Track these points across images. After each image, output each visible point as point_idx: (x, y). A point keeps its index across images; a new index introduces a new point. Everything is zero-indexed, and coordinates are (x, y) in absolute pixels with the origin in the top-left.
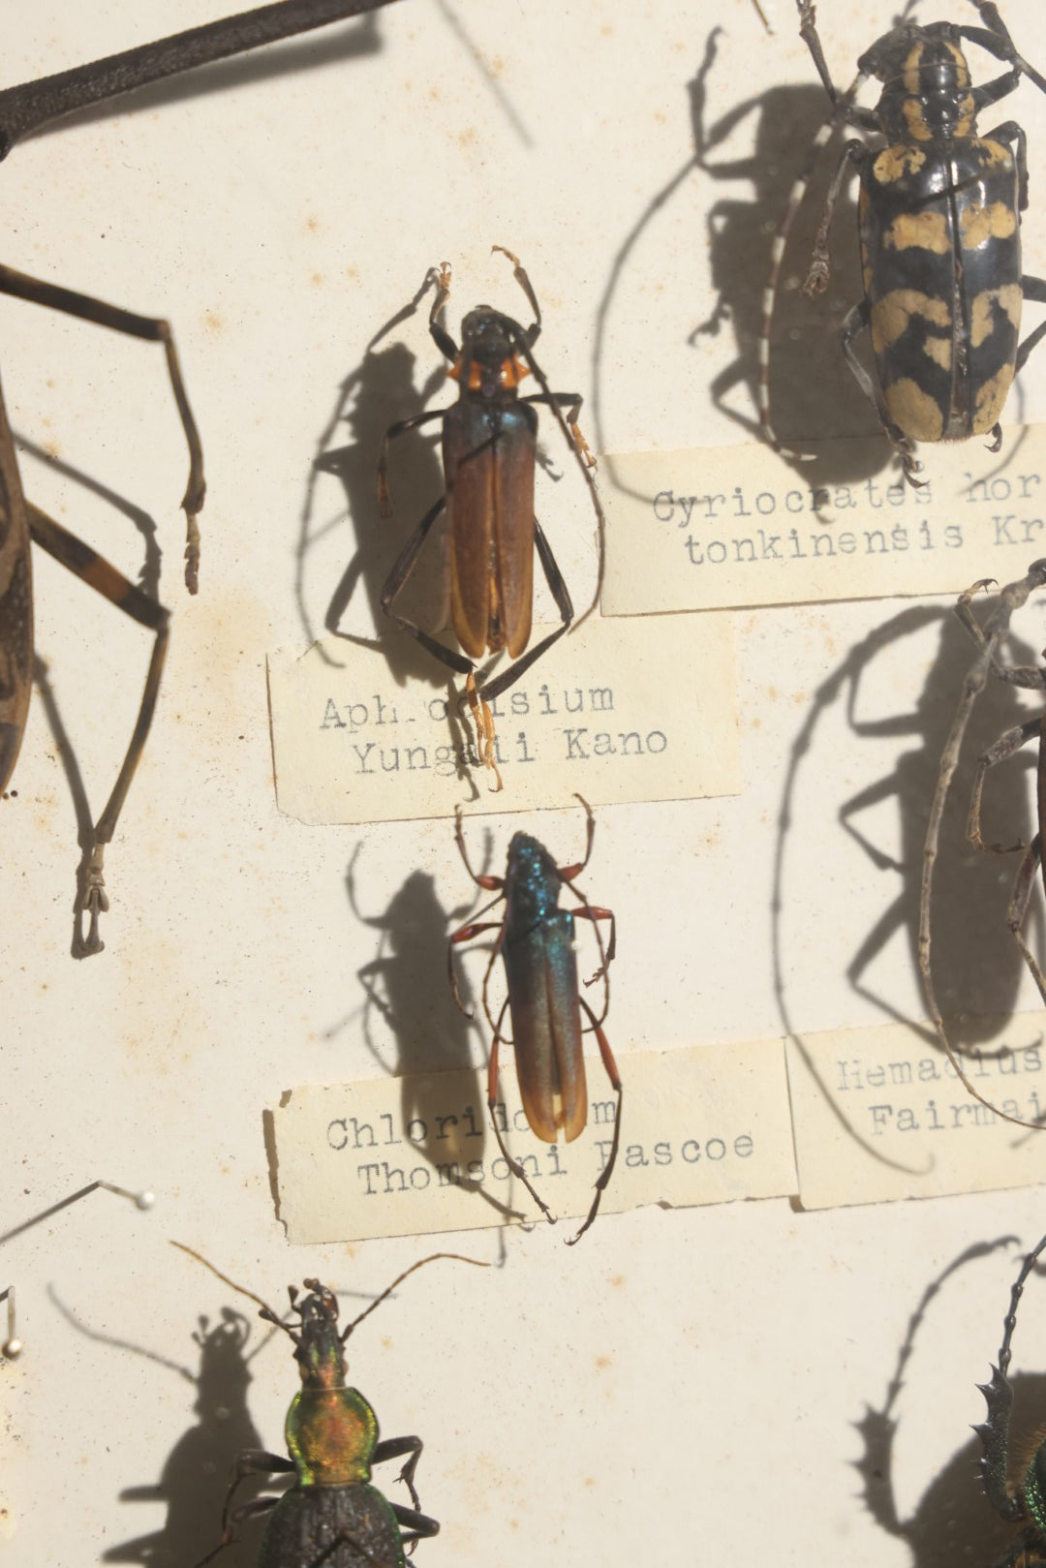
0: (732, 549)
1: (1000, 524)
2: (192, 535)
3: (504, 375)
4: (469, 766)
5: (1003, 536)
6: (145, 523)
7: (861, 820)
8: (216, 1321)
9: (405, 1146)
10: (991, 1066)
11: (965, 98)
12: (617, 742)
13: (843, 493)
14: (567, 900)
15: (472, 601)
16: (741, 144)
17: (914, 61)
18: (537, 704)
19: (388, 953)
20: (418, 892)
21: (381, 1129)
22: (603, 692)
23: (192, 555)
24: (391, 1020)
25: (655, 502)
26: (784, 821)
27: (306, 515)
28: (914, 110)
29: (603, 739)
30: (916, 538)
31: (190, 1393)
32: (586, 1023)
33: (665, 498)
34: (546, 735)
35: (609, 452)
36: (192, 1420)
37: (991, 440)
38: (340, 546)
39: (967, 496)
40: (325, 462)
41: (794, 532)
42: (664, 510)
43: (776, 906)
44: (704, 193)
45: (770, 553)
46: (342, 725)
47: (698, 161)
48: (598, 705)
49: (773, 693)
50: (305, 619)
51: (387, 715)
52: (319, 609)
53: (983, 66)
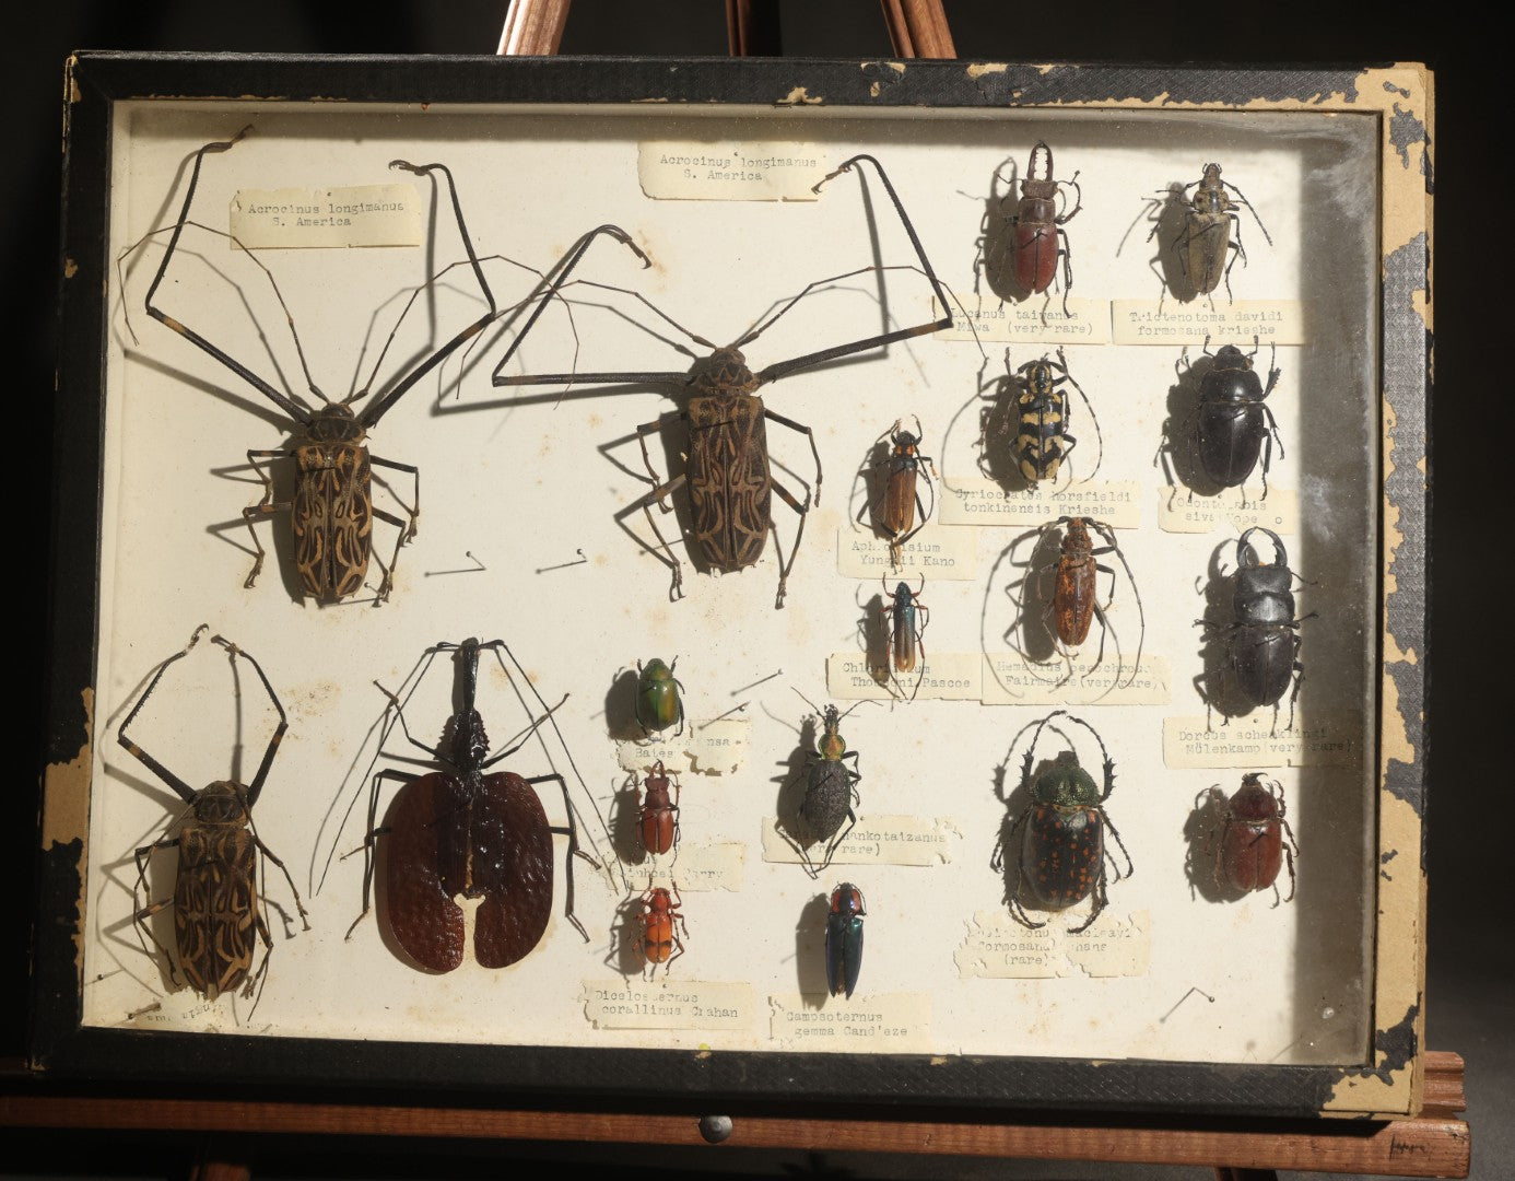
0: (979, 508)
1: (1061, 507)
2: (818, 490)
3: (909, 452)
6: (807, 487)
7: (1012, 592)
8: (807, 717)
9: (866, 673)
10: (1045, 668)
11: (1050, 382)
12: (940, 562)
13: (1014, 494)
14: (913, 602)
15: (896, 515)
16: (992, 391)
17: (1034, 371)
18: (917, 548)
19: (866, 617)
20: (877, 599)
21: (859, 667)
22: (936, 546)
24: (866, 637)
25: (957, 492)
26: (988, 590)
27: (854, 488)
28: (1033, 384)
29: (935, 560)
30: (1035, 510)
31: (798, 737)
32: (916, 639)
33: (960, 491)
34: (918, 558)
35: (945, 476)
36: (798, 745)
37: (1054, 480)
38: (862, 498)
39: (1052, 498)
40: (861, 473)
41: (998, 504)
42: (959, 495)
44: (980, 404)
45: (990, 510)
46: (858, 549)
47: (979, 395)
48: (934, 549)
49: (988, 551)
50: (851, 518)
51: (872, 548)
52: (855, 517)
53: (1056, 374)
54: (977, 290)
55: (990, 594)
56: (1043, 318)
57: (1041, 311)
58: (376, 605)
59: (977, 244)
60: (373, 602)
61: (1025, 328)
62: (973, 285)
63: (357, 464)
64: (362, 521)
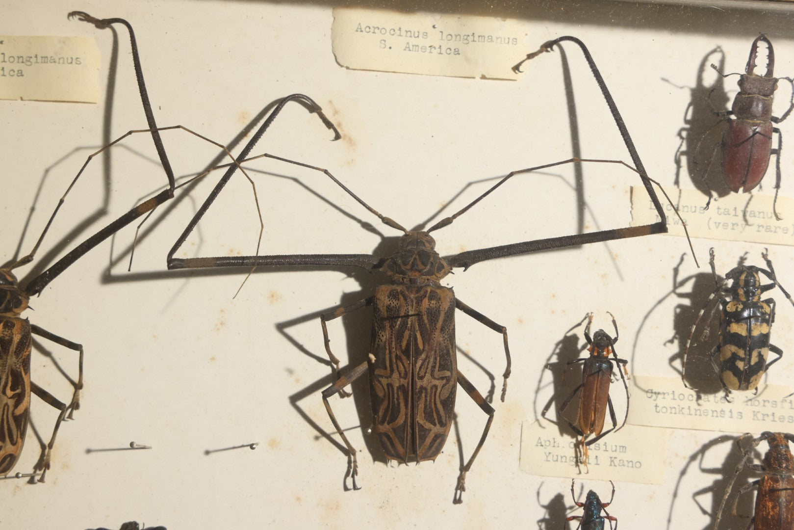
0: (669, 410)
1: (755, 414)
2: (505, 385)
3: (605, 353)
4: (579, 464)
5: (756, 418)
6: (492, 378)
7: (700, 498)
11: (757, 290)
12: (626, 463)
13: (706, 397)
14: (603, 514)
15: (586, 417)
16: (688, 288)
17: (743, 277)
18: (603, 448)
19: (547, 517)
20: (559, 499)
22: (623, 447)
23: (504, 390)
25: (647, 392)
26: (675, 495)
27: (540, 381)
28: (741, 292)
29: (622, 462)
30: (728, 414)
33: (650, 391)
34: (604, 457)
35: (635, 374)
37: (754, 391)
38: (549, 392)
39: (745, 403)
40: (548, 366)
41: (689, 407)
42: (649, 395)
43: (669, 521)
44: (675, 301)
45: (681, 412)
46: (542, 446)
47: (674, 291)
48: (621, 450)
49: (677, 455)
50: (535, 412)
51: (556, 444)
52: (540, 409)
53: (764, 280)
54: (677, 182)
55: (677, 500)
56: (744, 216)
57: (743, 208)
58: (31, 481)
59: (679, 134)
60: (28, 479)
61: (725, 225)
62: (673, 178)
63: (17, 338)
64: (19, 398)
